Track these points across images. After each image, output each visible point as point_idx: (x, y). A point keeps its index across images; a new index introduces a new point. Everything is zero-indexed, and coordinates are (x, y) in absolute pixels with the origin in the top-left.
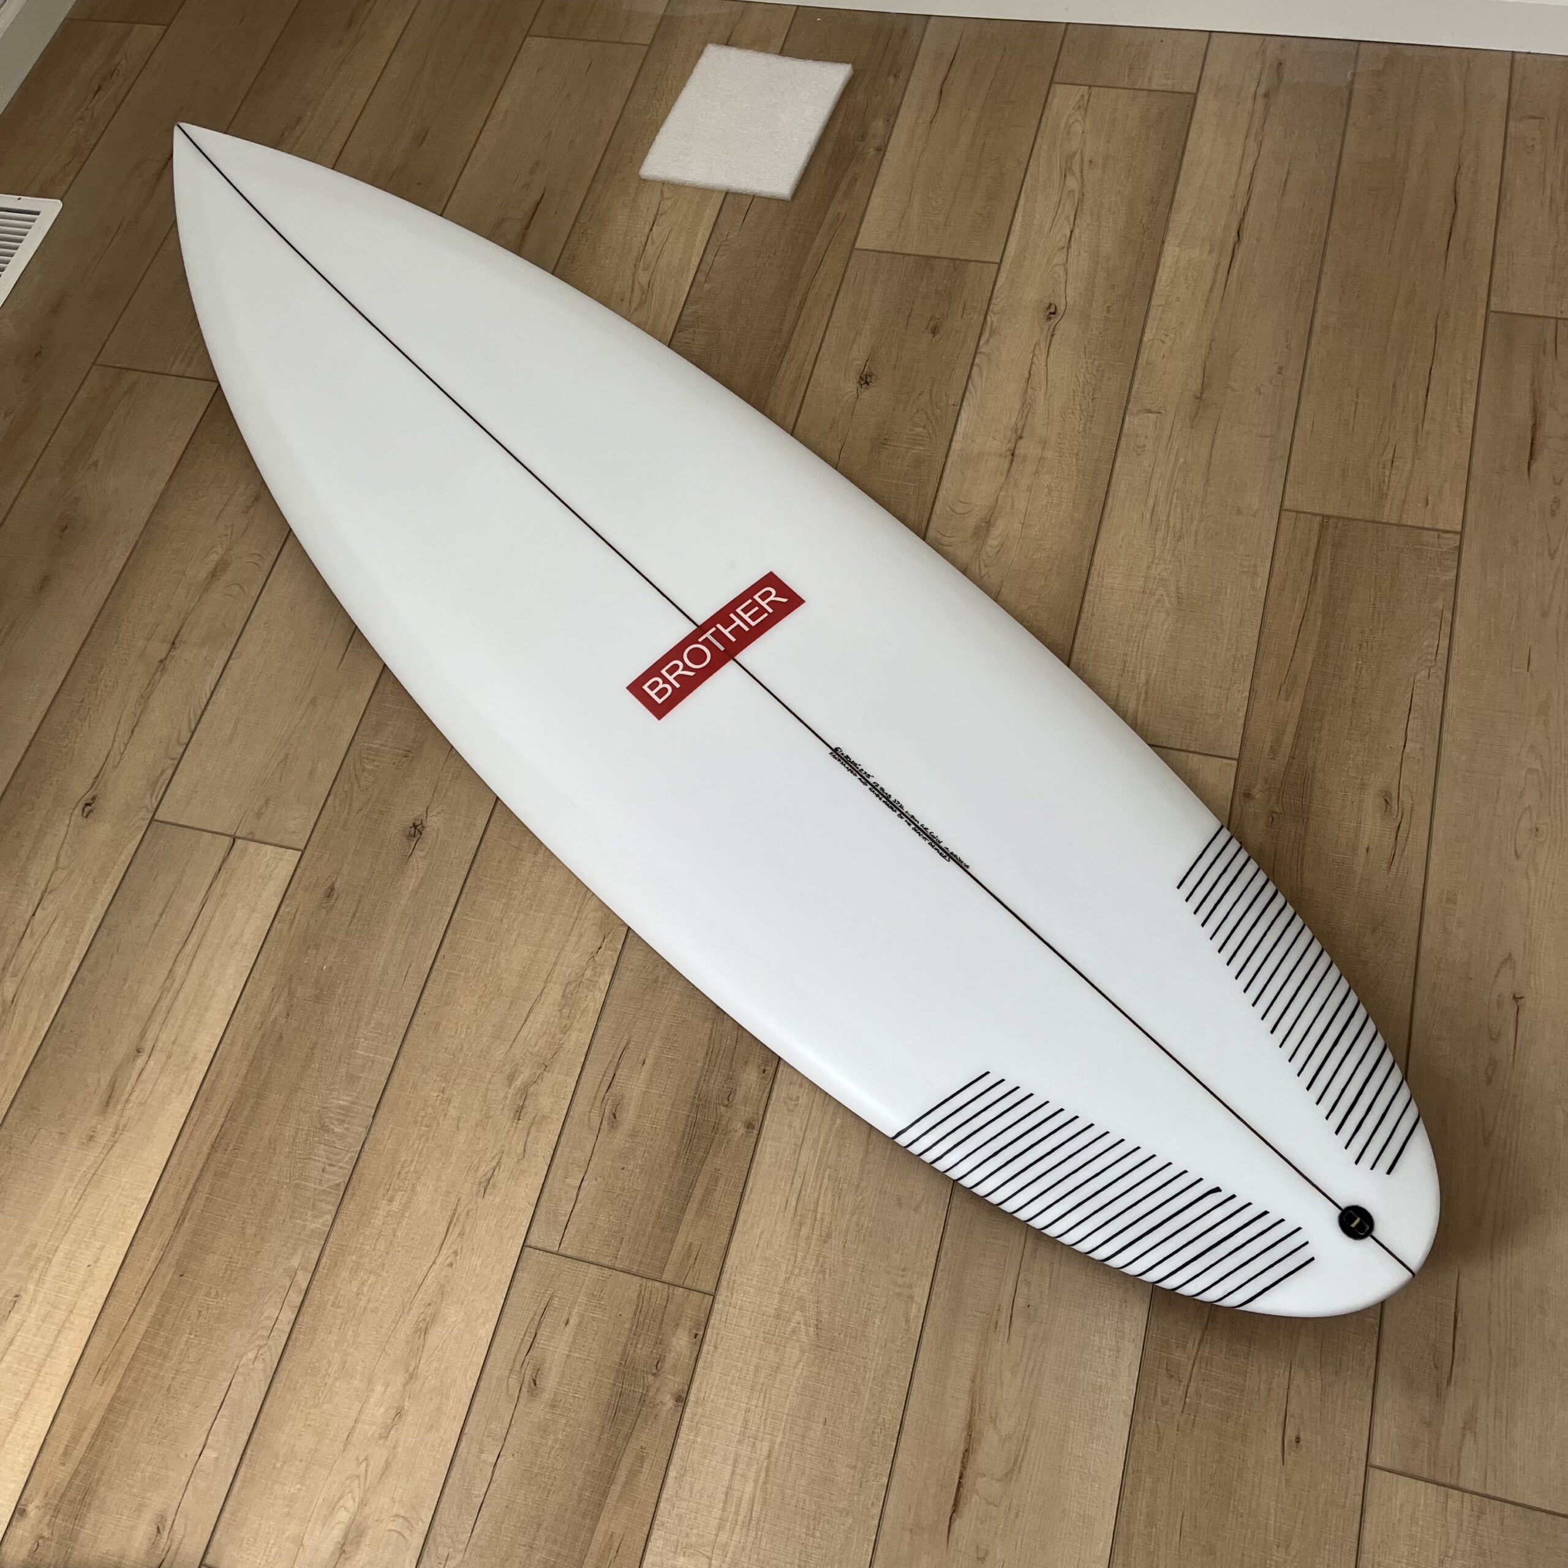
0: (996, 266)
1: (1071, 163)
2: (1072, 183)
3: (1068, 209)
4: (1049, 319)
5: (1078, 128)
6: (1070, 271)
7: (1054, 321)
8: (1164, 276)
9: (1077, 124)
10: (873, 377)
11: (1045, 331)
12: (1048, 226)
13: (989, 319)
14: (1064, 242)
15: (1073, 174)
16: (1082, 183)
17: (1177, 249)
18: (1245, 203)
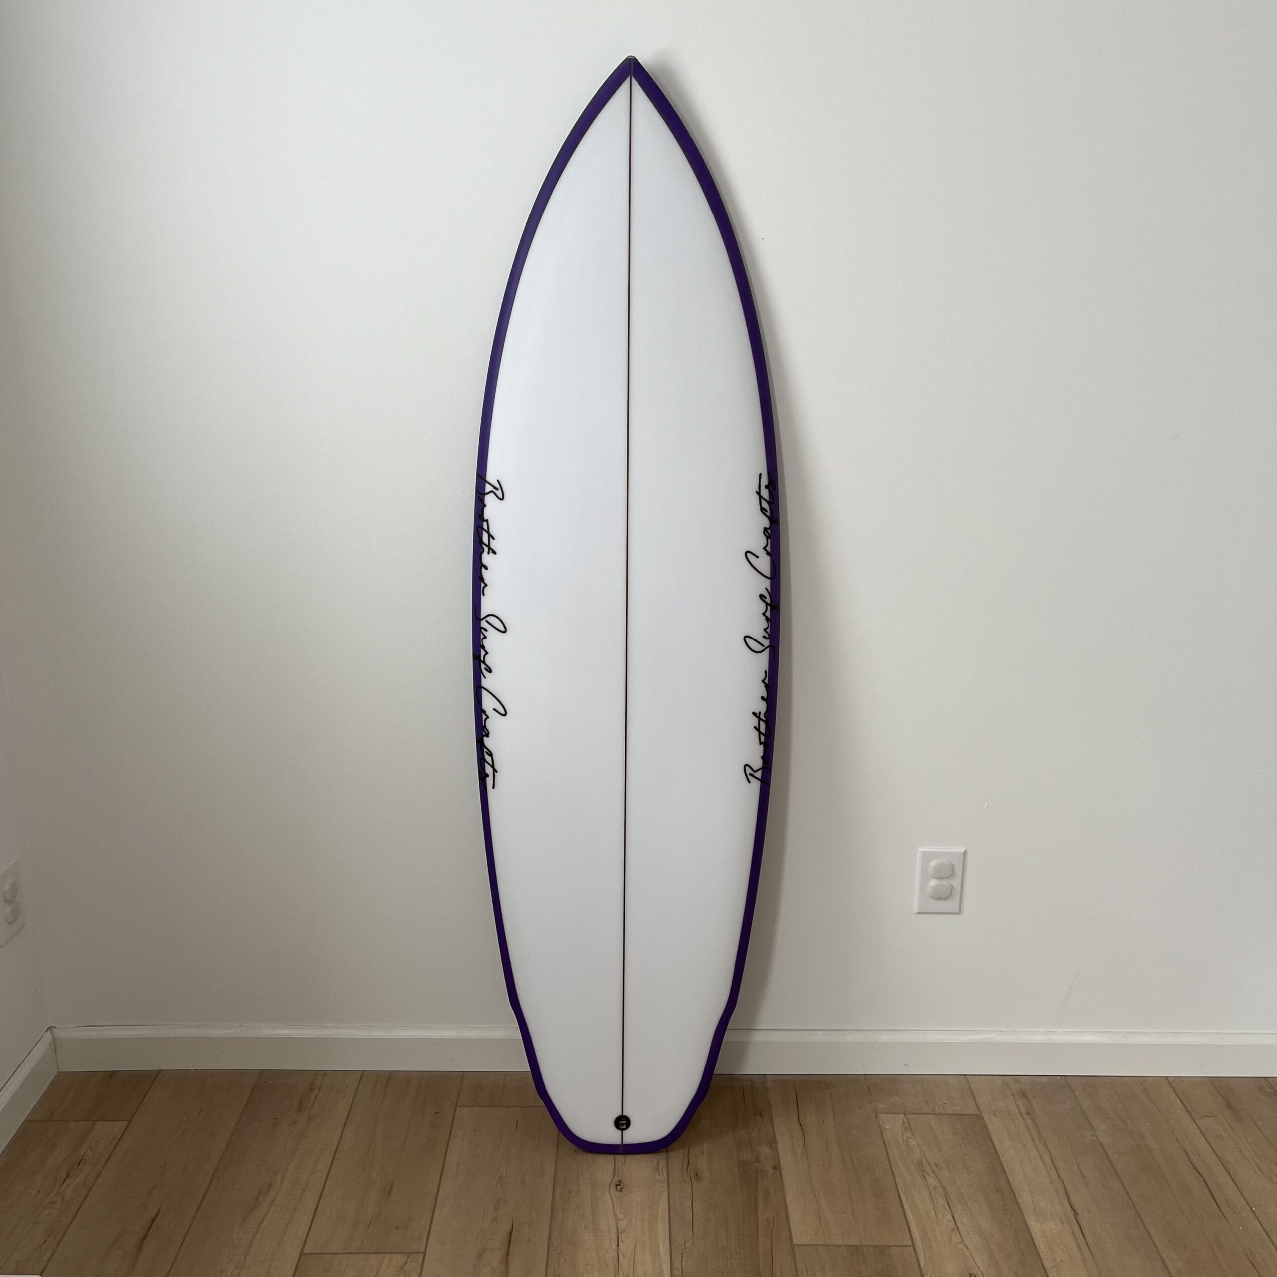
1: (923, 1168)
2: (932, 1181)
5: (913, 1142)
9: (910, 1140)
12: (933, 1213)
14: (952, 1225)
15: (928, 1175)
18: (1063, 1187)
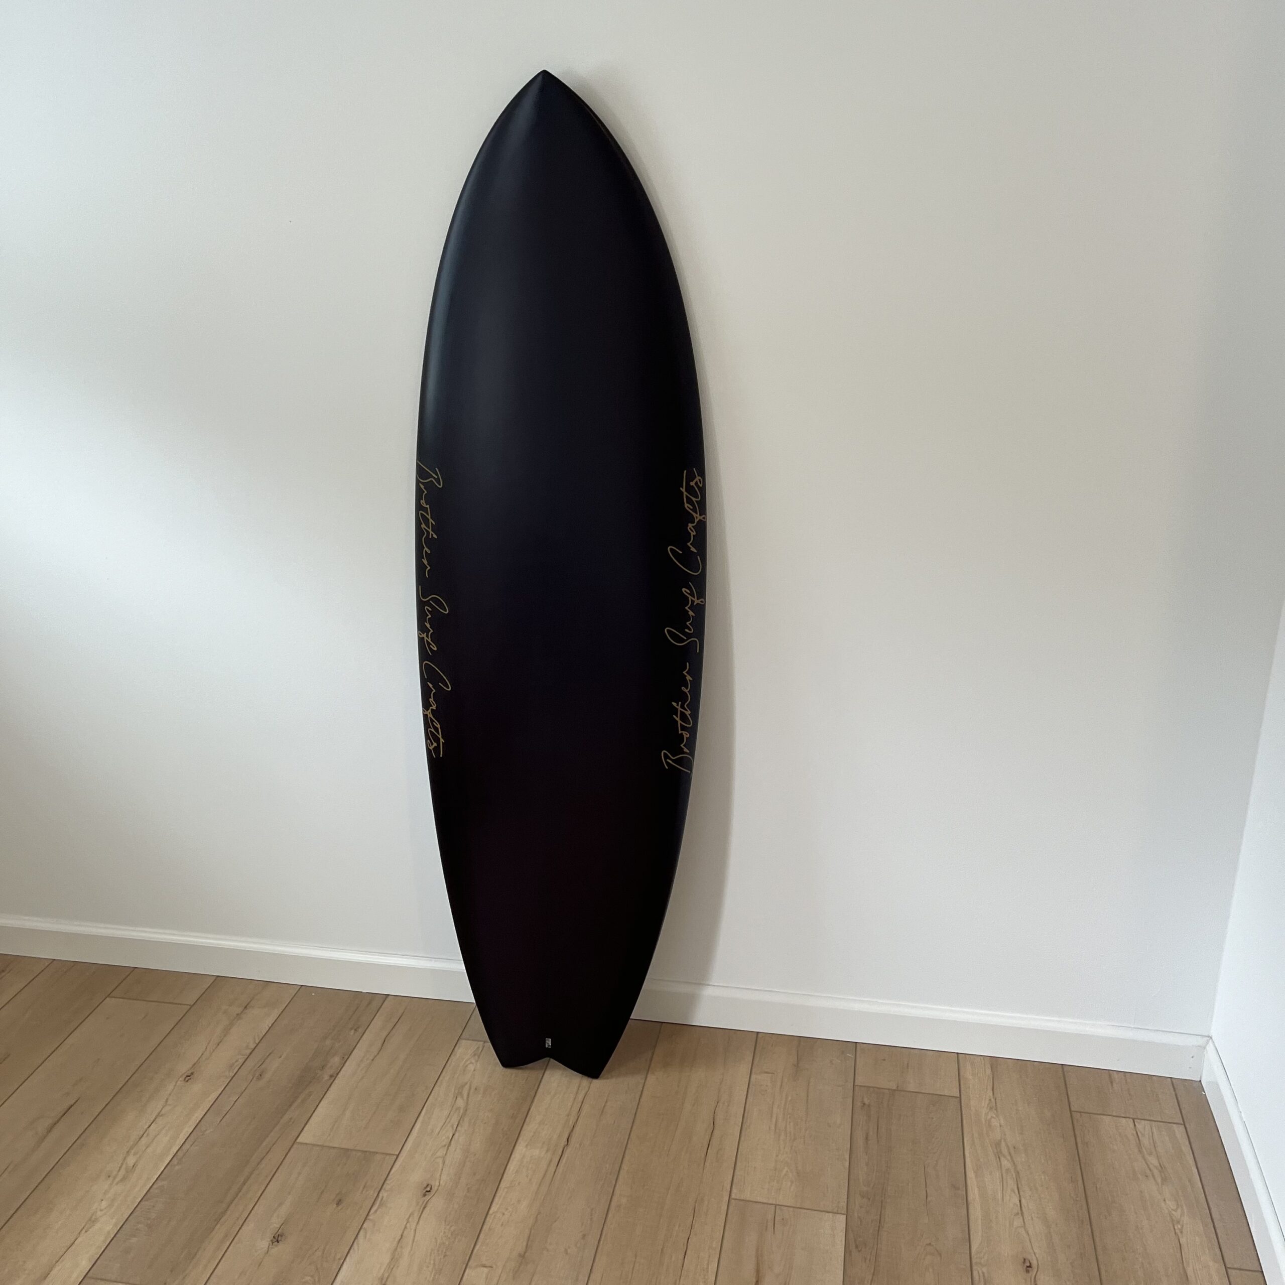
0: (395, 1157)
3: (454, 1120)
4: (425, 1195)
6: (447, 1162)
7: (428, 1197)
8: (512, 1167)
10: (284, 1237)
11: (421, 1203)
13: (381, 1195)
16: (467, 1103)
17: (524, 1149)
